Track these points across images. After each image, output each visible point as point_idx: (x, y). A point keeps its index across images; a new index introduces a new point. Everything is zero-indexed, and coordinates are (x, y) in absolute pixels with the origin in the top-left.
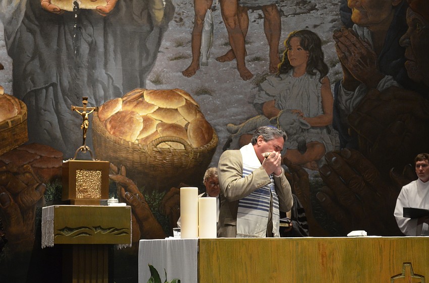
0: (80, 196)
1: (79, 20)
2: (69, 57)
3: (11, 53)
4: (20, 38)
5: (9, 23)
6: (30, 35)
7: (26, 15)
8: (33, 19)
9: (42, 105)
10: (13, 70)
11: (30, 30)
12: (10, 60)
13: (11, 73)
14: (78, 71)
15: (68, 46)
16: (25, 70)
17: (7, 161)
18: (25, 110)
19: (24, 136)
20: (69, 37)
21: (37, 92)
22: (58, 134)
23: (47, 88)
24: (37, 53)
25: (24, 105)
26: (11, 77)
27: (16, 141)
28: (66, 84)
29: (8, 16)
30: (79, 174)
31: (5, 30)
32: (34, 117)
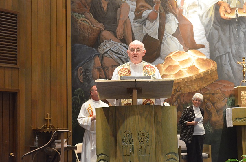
0: (243, 103)
1: (238, 22)
2: (235, 39)
3: (208, 40)
4: (212, 33)
5: (206, 26)
6: (216, 31)
7: (214, 22)
8: (218, 23)
9: (223, 62)
10: (210, 47)
11: (216, 29)
12: (208, 43)
13: (209, 48)
14: (239, 45)
15: (234, 34)
16: (215, 47)
17: (209, 88)
18: (216, 65)
19: (216, 77)
20: (234, 30)
21: (221, 57)
22: (232, 75)
23: (225, 54)
24: (220, 39)
25: (215, 63)
26: (209, 51)
27: (213, 79)
28: (234, 52)
29: (206, 23)
30: (242, 93)
31: (205, 30)
32: (220, 68)
